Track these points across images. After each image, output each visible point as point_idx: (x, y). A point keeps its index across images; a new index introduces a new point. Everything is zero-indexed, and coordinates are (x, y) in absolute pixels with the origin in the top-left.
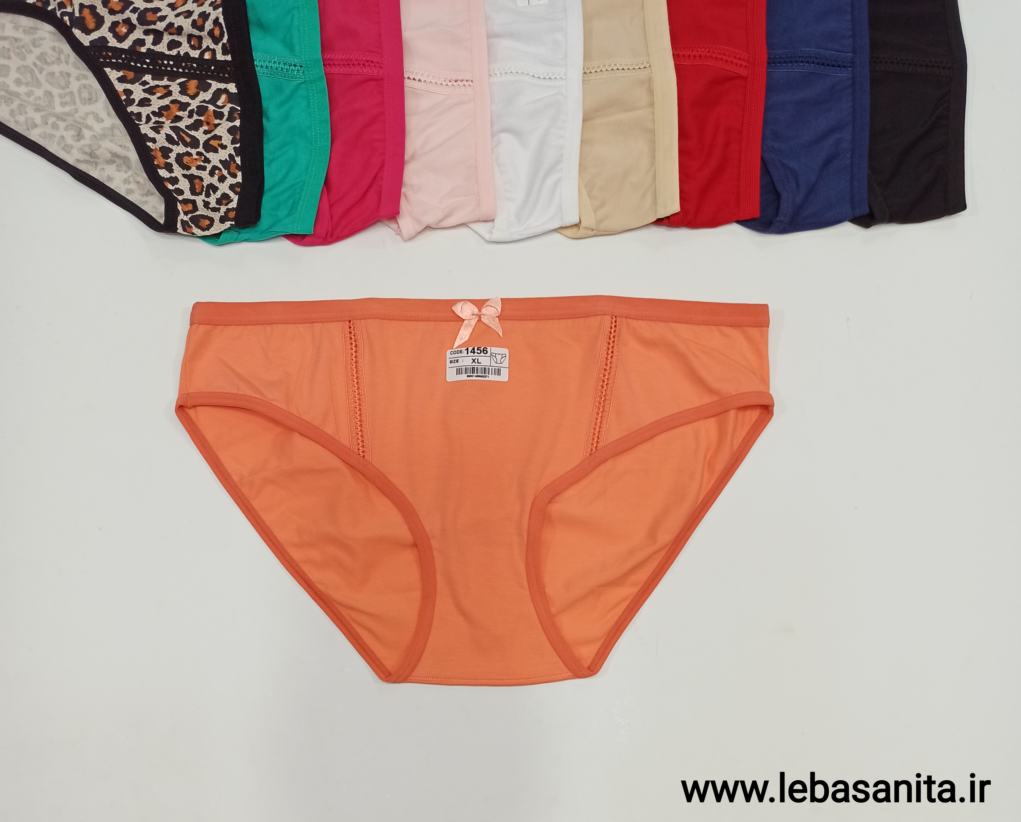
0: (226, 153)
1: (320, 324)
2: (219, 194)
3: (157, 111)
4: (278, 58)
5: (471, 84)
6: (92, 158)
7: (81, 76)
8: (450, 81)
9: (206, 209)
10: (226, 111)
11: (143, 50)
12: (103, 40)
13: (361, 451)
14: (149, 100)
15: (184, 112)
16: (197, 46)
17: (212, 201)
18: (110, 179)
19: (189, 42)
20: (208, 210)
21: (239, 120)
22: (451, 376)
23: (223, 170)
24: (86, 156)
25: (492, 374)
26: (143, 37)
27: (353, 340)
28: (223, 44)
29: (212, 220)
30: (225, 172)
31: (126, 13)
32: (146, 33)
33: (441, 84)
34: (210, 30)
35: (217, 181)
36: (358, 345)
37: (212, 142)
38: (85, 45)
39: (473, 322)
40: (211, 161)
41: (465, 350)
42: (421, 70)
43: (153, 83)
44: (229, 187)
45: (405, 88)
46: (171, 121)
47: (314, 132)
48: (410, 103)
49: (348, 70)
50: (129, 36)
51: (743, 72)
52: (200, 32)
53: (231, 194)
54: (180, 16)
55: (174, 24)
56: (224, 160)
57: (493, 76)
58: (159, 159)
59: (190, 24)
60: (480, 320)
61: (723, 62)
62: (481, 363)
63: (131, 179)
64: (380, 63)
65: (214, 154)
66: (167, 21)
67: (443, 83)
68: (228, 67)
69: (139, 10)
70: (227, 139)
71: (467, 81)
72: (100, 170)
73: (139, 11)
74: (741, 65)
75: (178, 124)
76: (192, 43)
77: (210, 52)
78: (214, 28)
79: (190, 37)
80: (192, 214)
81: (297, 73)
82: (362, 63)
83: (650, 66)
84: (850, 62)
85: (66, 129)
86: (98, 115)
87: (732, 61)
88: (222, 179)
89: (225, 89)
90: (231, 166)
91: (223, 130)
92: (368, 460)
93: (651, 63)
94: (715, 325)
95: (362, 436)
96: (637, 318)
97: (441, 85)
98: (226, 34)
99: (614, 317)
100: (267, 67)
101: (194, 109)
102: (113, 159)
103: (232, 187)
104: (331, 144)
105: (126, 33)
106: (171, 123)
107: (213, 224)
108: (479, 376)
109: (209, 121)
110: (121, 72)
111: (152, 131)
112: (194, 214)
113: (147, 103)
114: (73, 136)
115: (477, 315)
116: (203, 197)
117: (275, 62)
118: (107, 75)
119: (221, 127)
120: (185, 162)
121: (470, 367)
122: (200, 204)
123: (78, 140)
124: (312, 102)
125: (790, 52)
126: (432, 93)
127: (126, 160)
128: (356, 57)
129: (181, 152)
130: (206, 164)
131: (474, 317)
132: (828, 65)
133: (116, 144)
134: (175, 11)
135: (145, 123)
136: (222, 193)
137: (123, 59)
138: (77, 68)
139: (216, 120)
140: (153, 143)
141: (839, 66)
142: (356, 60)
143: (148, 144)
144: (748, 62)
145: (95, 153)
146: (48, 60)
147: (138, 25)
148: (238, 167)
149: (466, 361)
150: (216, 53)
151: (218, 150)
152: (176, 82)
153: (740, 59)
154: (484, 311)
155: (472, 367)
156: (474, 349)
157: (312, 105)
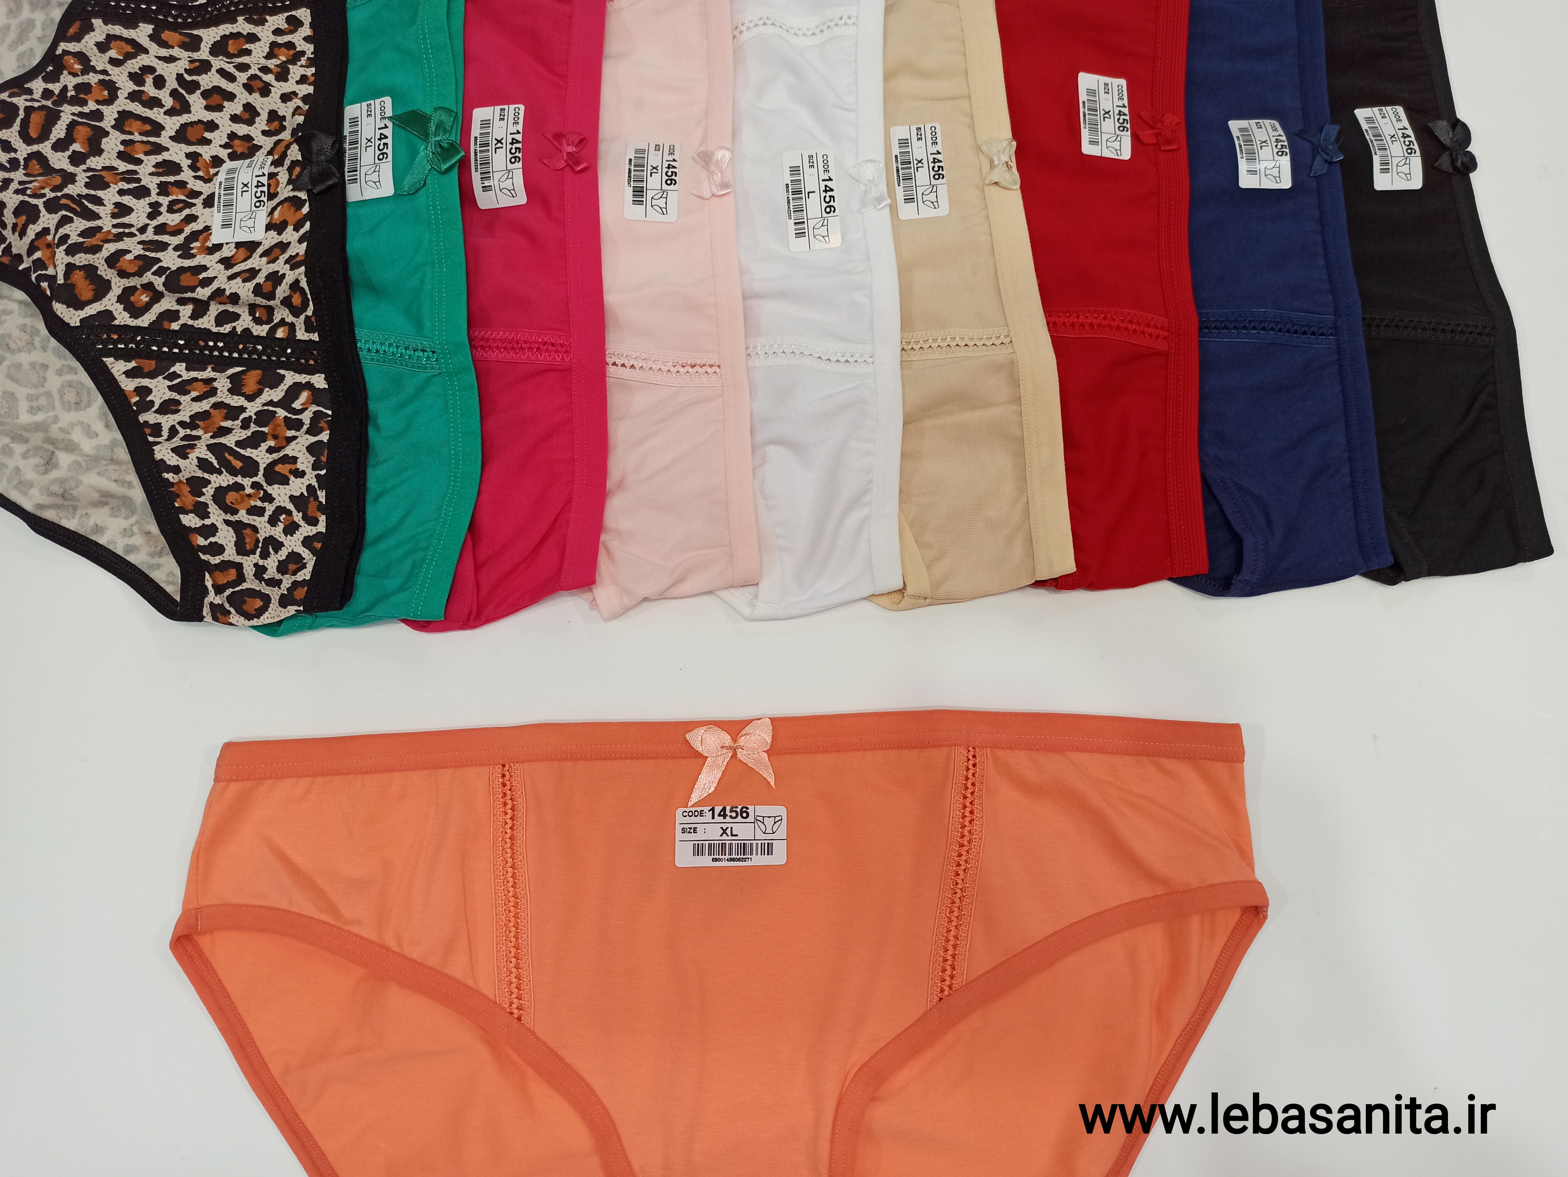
0: (302, 483)
1: (450, 771)
2: (283, 554)
3: (188, 421)
4: (395, 338)
5: (718, 370)
6: (65, 500)
7: (65, 369)
8: (683, 367)
9: (258, 581)
10: (306, 417)
11: (175, 326)
12: (107, 315)
13: (514, 1006)
14: (178, 403)
15: (233, 421)
16: (264, 319)
17: (271, 564)
18: (98, 529)
19: (252, 312)
20: (261, 583)
21: (328, 432)
22: (684, 857)
23: (295, 512)
24: (55, 499)
25: (757, 854)
26: (176, 307)
27: (509, 797)
28: (307, 316)
29: (267, 599)
30: (297, 517)
31: (146, 276)
32: (181, 302)
33: (669, 371)
34: (284, 297)
35: (282, 532)
36: (518, 807)
37: (279, 468)
38: (72, 325)
39: (724, 759)
40: (275, 499)
41: (709, 811)
42: (636, 352)
43: (188, 375)
44: (303, 542)
45: (607, 378)
46: (211, 434)
47: (453, 450)
48: (616, 400)
49: (512, 356)
50: (152, 307)
51: (1162, 346)
52: (269, 301)
53: (306, 554)
54: (236, 278)
55: (224, 290)
56: (298, 495)
57: (754, 357)
58: (186, 497)
59: (252, 290)
60: (734, 755)
61: (1129, 333)
62: (737, 835)
63: (135, 529)
64: (566, 346)
65: (280, 486)
66: (215, 286)
67: (672, 369)
68: (314, 350)
69: (169, 271)
70: (305, 462)
71: (711, 366)
72: (82, 516)
73: (167, 273)
74: (1158, 336)
75: (222, 440)
76: (257, 315)
77: (287, 328)
78: (292, 294)
79: (252, 308)
80: (233, 589)
81: (426, 361)
82: (536, 346)
83: (1011, 341)
84: (1331, 328)
85: (25, 456)
86: (89, 426)
87: (1143, 331)
88: (291, 529)
89: (308, 383)
90: (310, 505)
91: (299, 448)
92: (528, 1026)
93: (1013, 338)
94: (1148, 755)
95: (518, 977)
96: (1012, 747)
97: (669, 373)
98: (311, 303)
99: (971, 749)
100: (377, 351)
101: (250, 417)
102: (104, 500)
103: (307, 542)
104: (482, 470)
105: (147, 303)
106: (211, 437)
107: (269, 607)
108: (733, 860)
109: (276, 433)
110: (133, 361)
111: (174, 455)
112: (236, 589)
113: (173, 408)
114: (37, 466)
115: (730, 748)
116: (256, 558)
117: (390, 345)
118: (108, 368)
119: (296, 444)
120: (228, 502)
121: (718, 842)
122: (249, 570)
123: (46, 472)
124: (451, 404)
125: (1233, 313)
126: (654, 385)
127: (127, 502)
128: (526, 336)
129: (224, 485)
130: (266, 504)
131: (725, 751)
132: (1296, 332)
133: (108, 478)
134: (230, 270)
135: (167, 440)
136: (289, 553)
137: (138, 344)
138: (60, 357)
139: (288, 432)
140: (174, 474)
141: (1313, 334)
142: (525, 342)
143: (166, 475)
144: (1168, 331)
145: (70, 493)
146: (12, 345)
147: (166, 292)
148: (321, 508)
149: (711, 832)
150: (296, 329)
151: (289, 479)
152: (226, 373)
153: (1155, 327)
154: (742, 741)
155: (720, 842)
156: (724, 809)
157: (452, 409)
